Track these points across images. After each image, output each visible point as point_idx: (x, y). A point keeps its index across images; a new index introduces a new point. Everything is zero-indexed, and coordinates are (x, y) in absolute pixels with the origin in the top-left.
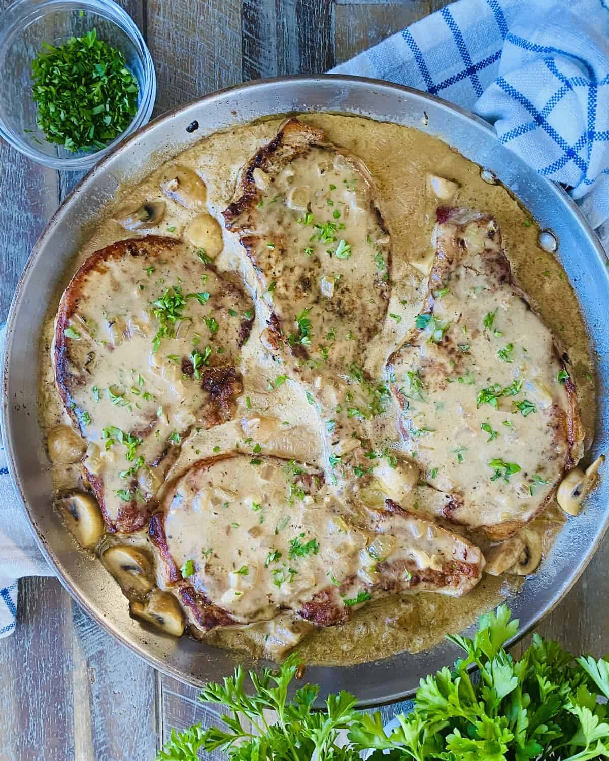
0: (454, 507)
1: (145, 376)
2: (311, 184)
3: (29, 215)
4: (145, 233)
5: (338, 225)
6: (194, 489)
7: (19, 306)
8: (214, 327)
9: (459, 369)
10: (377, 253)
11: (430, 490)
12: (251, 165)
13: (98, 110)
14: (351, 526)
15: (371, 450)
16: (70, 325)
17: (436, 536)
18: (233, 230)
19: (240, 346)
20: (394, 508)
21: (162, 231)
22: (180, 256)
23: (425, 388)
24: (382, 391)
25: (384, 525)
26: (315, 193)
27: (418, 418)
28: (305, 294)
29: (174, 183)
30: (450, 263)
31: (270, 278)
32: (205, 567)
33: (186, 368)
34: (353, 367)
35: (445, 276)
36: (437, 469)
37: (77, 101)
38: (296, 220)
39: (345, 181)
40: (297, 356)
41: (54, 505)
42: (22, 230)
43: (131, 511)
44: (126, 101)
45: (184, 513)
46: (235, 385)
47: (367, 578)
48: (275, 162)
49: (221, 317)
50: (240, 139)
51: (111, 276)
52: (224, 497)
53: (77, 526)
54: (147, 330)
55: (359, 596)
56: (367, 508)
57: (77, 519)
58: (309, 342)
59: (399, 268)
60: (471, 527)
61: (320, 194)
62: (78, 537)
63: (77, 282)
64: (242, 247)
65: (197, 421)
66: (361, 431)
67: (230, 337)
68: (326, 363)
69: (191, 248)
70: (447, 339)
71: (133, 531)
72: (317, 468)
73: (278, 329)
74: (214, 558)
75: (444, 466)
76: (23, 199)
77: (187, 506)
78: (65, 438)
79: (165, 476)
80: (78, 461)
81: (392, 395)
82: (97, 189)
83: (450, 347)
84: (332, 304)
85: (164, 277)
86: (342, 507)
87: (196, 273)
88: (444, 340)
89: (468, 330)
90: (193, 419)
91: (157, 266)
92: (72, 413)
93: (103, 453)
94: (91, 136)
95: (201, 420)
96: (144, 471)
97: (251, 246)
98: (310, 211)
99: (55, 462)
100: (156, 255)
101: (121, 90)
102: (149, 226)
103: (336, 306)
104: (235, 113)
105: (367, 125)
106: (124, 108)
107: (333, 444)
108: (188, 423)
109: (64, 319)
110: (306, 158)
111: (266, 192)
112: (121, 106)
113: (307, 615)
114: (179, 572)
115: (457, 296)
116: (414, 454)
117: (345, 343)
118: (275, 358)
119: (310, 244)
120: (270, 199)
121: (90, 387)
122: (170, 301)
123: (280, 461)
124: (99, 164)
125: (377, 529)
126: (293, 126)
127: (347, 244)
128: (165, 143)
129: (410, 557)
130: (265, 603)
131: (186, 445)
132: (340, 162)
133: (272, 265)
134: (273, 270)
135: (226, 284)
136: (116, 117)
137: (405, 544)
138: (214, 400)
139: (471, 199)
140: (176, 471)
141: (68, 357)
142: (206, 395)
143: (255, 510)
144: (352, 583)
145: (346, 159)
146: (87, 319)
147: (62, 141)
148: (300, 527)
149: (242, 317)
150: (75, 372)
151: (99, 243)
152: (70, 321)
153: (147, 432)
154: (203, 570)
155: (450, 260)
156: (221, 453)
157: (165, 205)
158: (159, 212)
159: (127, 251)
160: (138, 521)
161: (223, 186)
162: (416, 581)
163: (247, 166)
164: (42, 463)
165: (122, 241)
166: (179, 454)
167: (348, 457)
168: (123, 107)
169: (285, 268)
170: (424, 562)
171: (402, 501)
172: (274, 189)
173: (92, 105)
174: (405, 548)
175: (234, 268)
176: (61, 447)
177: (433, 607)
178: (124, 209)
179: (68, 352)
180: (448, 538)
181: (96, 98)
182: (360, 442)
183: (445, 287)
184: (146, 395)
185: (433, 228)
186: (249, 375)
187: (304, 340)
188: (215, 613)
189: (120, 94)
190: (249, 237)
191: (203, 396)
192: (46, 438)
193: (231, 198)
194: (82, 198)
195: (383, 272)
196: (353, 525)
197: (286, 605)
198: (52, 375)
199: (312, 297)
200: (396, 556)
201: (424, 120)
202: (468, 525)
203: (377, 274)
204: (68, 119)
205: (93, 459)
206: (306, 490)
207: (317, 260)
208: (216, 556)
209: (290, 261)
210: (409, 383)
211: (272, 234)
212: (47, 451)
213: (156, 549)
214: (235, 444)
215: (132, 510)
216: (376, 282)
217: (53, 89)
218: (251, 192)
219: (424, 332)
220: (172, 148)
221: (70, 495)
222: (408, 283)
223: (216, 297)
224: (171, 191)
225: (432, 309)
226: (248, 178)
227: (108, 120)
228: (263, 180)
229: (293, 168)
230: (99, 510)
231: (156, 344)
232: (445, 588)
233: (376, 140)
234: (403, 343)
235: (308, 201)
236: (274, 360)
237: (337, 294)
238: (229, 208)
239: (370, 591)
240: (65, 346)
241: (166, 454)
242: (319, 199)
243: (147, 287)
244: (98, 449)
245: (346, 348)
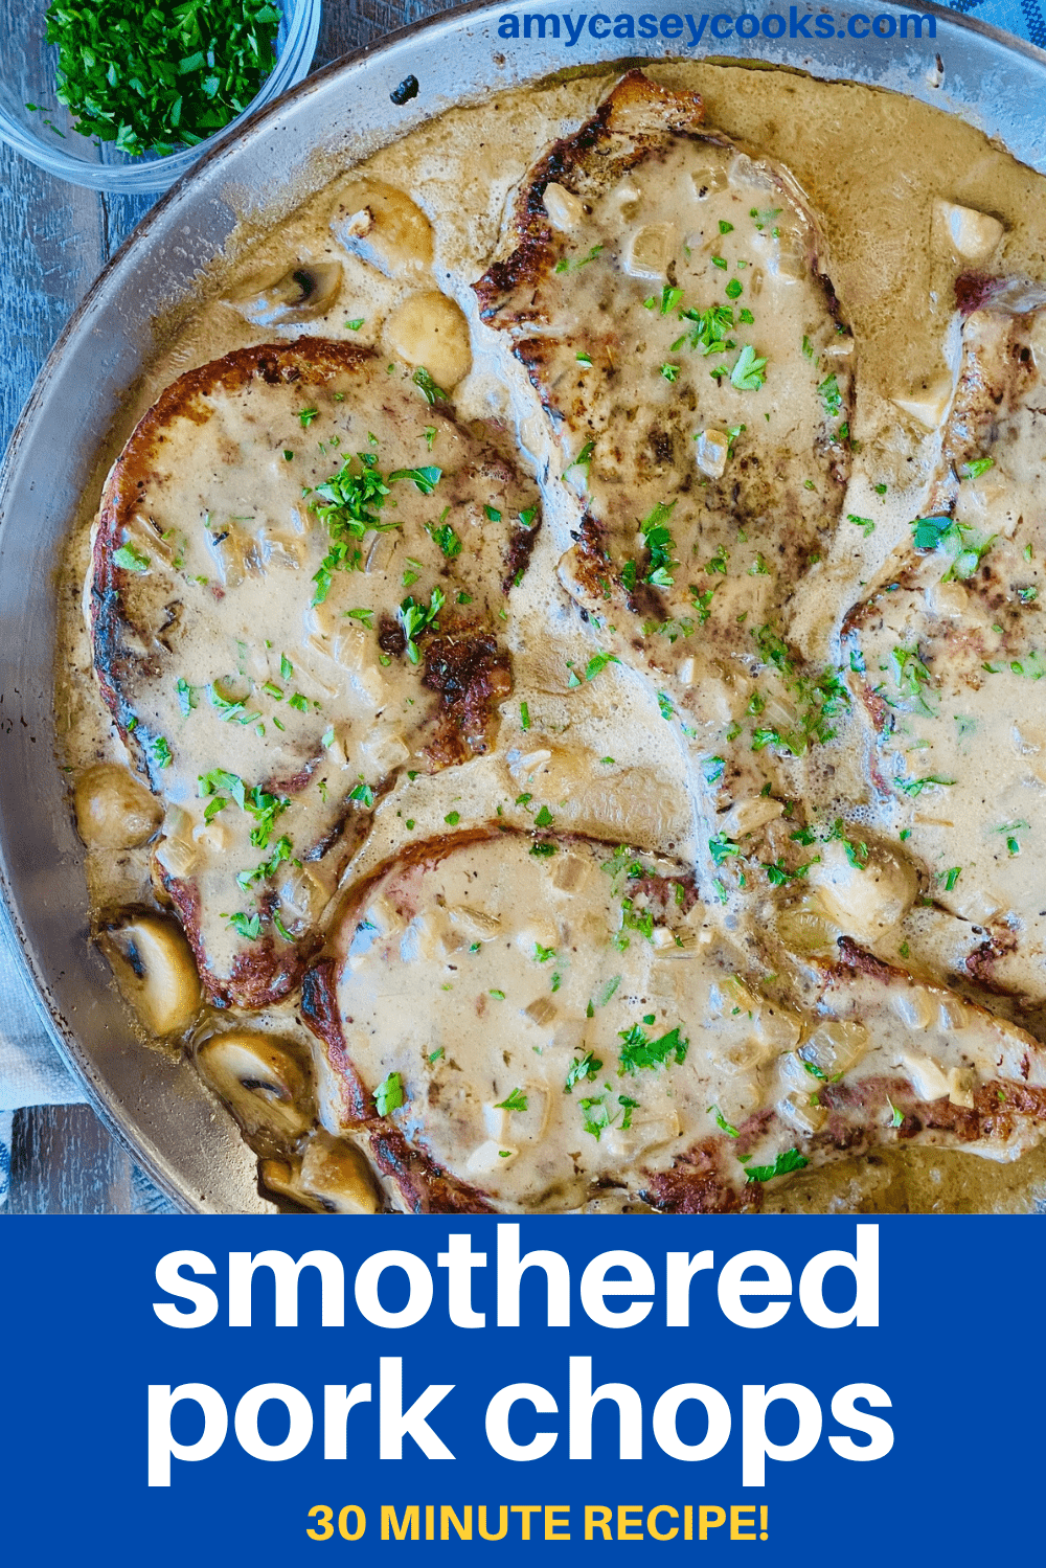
0: (994, 956)
1: (297, 658)
2: (677, 220)
3: (40, 296)
4: (294, 332)
5: (737, 314)
6: (404, 911)
7: (11, 495)
8: (450, 545)
9: (1014, 644)
10: (825, 376)
11: (938, 915)
12: (539, 177)
13: (189, 64)
14: (760, 1000)
15: (805, 826)
16: (126, 540)
17: (958, 1026)
18: (497, 323)
19: (506, 588)
20: (857, 960)
21: (332, 328)
22: (374, 385)
23: (934, 685)
24: (829, 689)
25: (837, 998)
26: (685, 241)
27: (915, 755)
28: (659, 470)
29: (363, 219)
30: (998, 401)
31: (580, 436)
32: (430, 1091)
33: (389, 638)
34: (765, 635)
35: (983, 430)
36: (959, 870)
37: (143, 43)
38: (643, 301)
39: (754, 214)
40: (640, 613)
41: (89, 943)
42: (24, 330)
43: (262, 960)
44: (252, 41)
45: (381, 965)
46: (496, 676)
47: (799, 1120)
48: (594, 171)
49: (466, 522)
50: (512, 121)
51: (220, 429)
52: (471, 929)
53: (141, 989)
54: (301, 550)
55: (781, 1160)
56: (793, 957)
57: (141, 975)
58: (669, 580)
59: (869, 413)
60: (1031, 1000)
61: (695, 243)
62: (143, 1014)
63: (141, 441)
64: (518, 363)
65: (413, 758)
66: (782, 781)
67: (485, 567)
68: (706, 627)
69: (401, 368)
70: (988, 574)
71: (267, 1004)
72: (679, 863)
73: (599, 551)
74: (449, 1069)
75: (973, 864)
76: (25, 262)
77: (388, 949)
78: (113, 793)
79: (337, 880)
80: (142, 843)
81: (853, 698)
82: (187, 230)
83: (994, 591)
84: (720, 492)
85: (338, 431)
86: (738, 953)
87: (410, 424)
88: (979, 577)
89: (1036, 553)
90: (402, 753)
91: (323, 406)
92: (131, 739)
93: (200, 831)
94: (175, 122)
95: (420, 755)
96: (291, 871)
97: (539, 360)
98: (673, 283)
99: (93, 845)
100: (320, 382)
101: (240, 19)
102: (306, 316)
103: (728, 497)
104: (501, 59)
105: (800, 89)
106: (247, 60)
107: (718, 812)
108: (391, 762)
109: (113, 526)
110: (664, 162)
111: (574, 237)
112: (240, 54)
113: (662, 1202)
114: (370, 1100)
115: (1011, 477)
116: (904, 835)
117: (747, 583)
118: (590, 614)
119: (674, 355)
120: (583, 252)
121: (170, 681)
122: (353, 485)
123: (597, 848)
124: (193, 173)
125: (820, 1006)
126: (633, 91)
127: (758, 355)
128: (341, 128)
129: (900, 1072)
130: (565, 1171)
131: (386, 808)
132: (743, 169)
133: (586, 404)
134: (587, 416)
135: (478, 447)
136: (230, 79)
137: (885, 1042)
138: (450, 709)
139: (1033, 257)
140: (361, 867)
141: (122, 614)
142: (432, 698)
143: (542, 960)
144: (765, 1131)
145: (757, 163)
146: (163, 526)
147: (111, 131)
148: (643, 1001)
149: (513, 523)
150: (137, 647)
151: (189, 357)
152: (126, 531)
153: (299, 783)
154: (425, 1098)
155: (997, 394)
156: (464, 826)
157: (341, 268)
158: (327, 287)
159: (256, 373)
160: (279, 982)
161: (471, 227)
162: (912, 1127)
163: (526, 182)
164: (62, 849)
165: (243, 350)
166: (370, 829)
167: (754, 840)
168: (244, 55)
169: (616, 411)
170: (930, 1085)
171: (875, 943)
172: (593, 232)
173: (176, 52)
174: (887, 1050)
175: (495, 412)
176: (105, 812)
177: (937, 1175)
178: (248, 280)
179: (120, 601)
180: (984, 1027)
181: (186, 37)
182: (782, 808)
183: (984, 455)
184: (298, 699)
185: (946, 323)
186: (525, 652)
187: (659, 577)
188: (453, 1195)
189: (238, 27)
190: (535, 341)
191: (424, 701)
192: (72, 793)
193: (490, 253)
194: (155, 250)
195: (835, 420)
196: (766, 996)
197: (612, 1177)
198: (84, 651)
199: (675, 478)
200: (864, 1071)
201: (933, 75)
202: (1022, 994)
203: (822, 424)
204: (123, 83)
205: (177, 844)
206: (657, 915)
207: (688, 394)
208: (452, 1064)
209: (626, 396)
210: (899, 674)
211: (586, 334)
212: (75, 821)
213: (318, 1043)
214: (495, 806)
215: (264, 958)
216: (820, 442)
217: (91, 16)
218: (538, 238)
219: (933, 556)
220: (358, 139)
221: (126, 922)
222: (889, 446)
223: (457, 476)
224: (354, 237)
225: (952, 505)
226: (532, 206)
227: (211, 85)
228: (569, 209)
229: (636, 185)
230: (190, 956)
231: (322, 585)
232: (977, 1143)
233: (820, 122)
234: (882, 581)
235: (670, 259)
236: (585, 619)
237: (731, 470)
238: (489, 274)
239: (805, 1148)
240: (115, 587)
241: (341, 831)
242: (696, 254)
243: (299, 456)
244: (187, 820)
245: (750, 594)
